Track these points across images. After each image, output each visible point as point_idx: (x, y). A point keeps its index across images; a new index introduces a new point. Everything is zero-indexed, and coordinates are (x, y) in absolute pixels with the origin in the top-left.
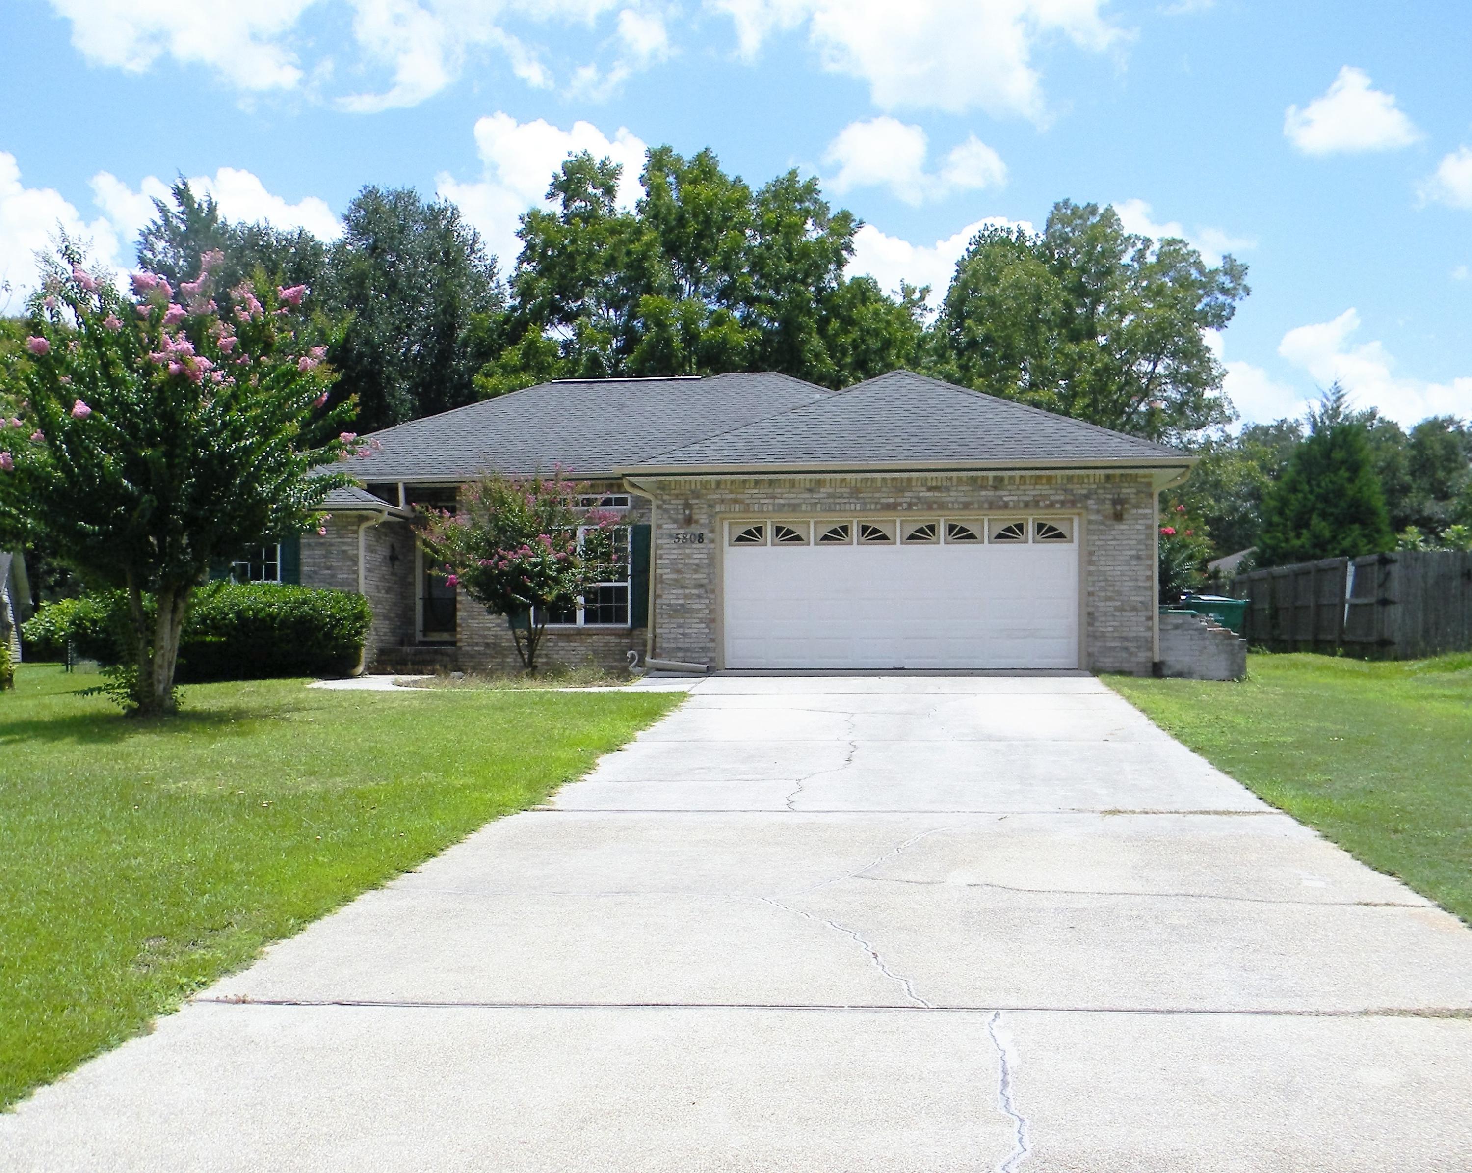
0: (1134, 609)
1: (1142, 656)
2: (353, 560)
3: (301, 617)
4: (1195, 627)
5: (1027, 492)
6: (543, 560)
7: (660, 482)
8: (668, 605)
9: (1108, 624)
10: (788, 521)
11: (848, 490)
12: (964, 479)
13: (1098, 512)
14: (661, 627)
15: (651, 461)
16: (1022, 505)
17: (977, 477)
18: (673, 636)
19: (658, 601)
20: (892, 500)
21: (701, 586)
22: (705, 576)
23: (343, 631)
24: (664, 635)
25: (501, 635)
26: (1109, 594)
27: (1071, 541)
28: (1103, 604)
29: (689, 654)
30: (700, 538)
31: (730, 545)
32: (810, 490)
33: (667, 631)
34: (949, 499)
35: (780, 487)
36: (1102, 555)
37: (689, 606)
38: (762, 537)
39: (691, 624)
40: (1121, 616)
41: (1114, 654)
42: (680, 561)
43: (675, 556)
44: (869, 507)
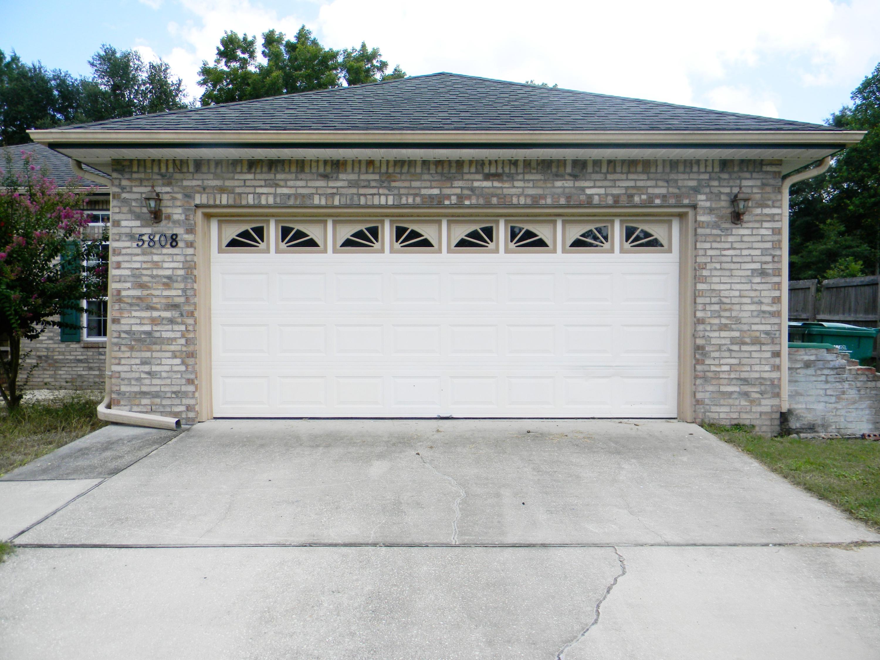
0: (756, 341)
1: (767, 404)
4: (831, 364)
5: (618, 183)
7: (117, 161)
8: (129, 333)
9: (722, 361)
10: (297, 219)
11: (377, 177)
13: (711, 210)
14: (119, 364)
18: (137, 375)
20: (436, 191)
21: (175, 306)
22: (180, 292)
24: (123, 375)
26: (724, 321)
27: (670, 251)
28: (716, 334)
29: (158, 401)
30: (174, 241)
31: (220, 251)
32: (325, 175)
33: (126, 368)
34: (513, 191)
35: (283, 171)
36: (716, 269)
37: (157, 335)
38: (263, 241)
39: (160, 359)
40: (740, 351)
41: (731, 401)
42: (145, 272)
43: (138, 265)
44: (404, 201)
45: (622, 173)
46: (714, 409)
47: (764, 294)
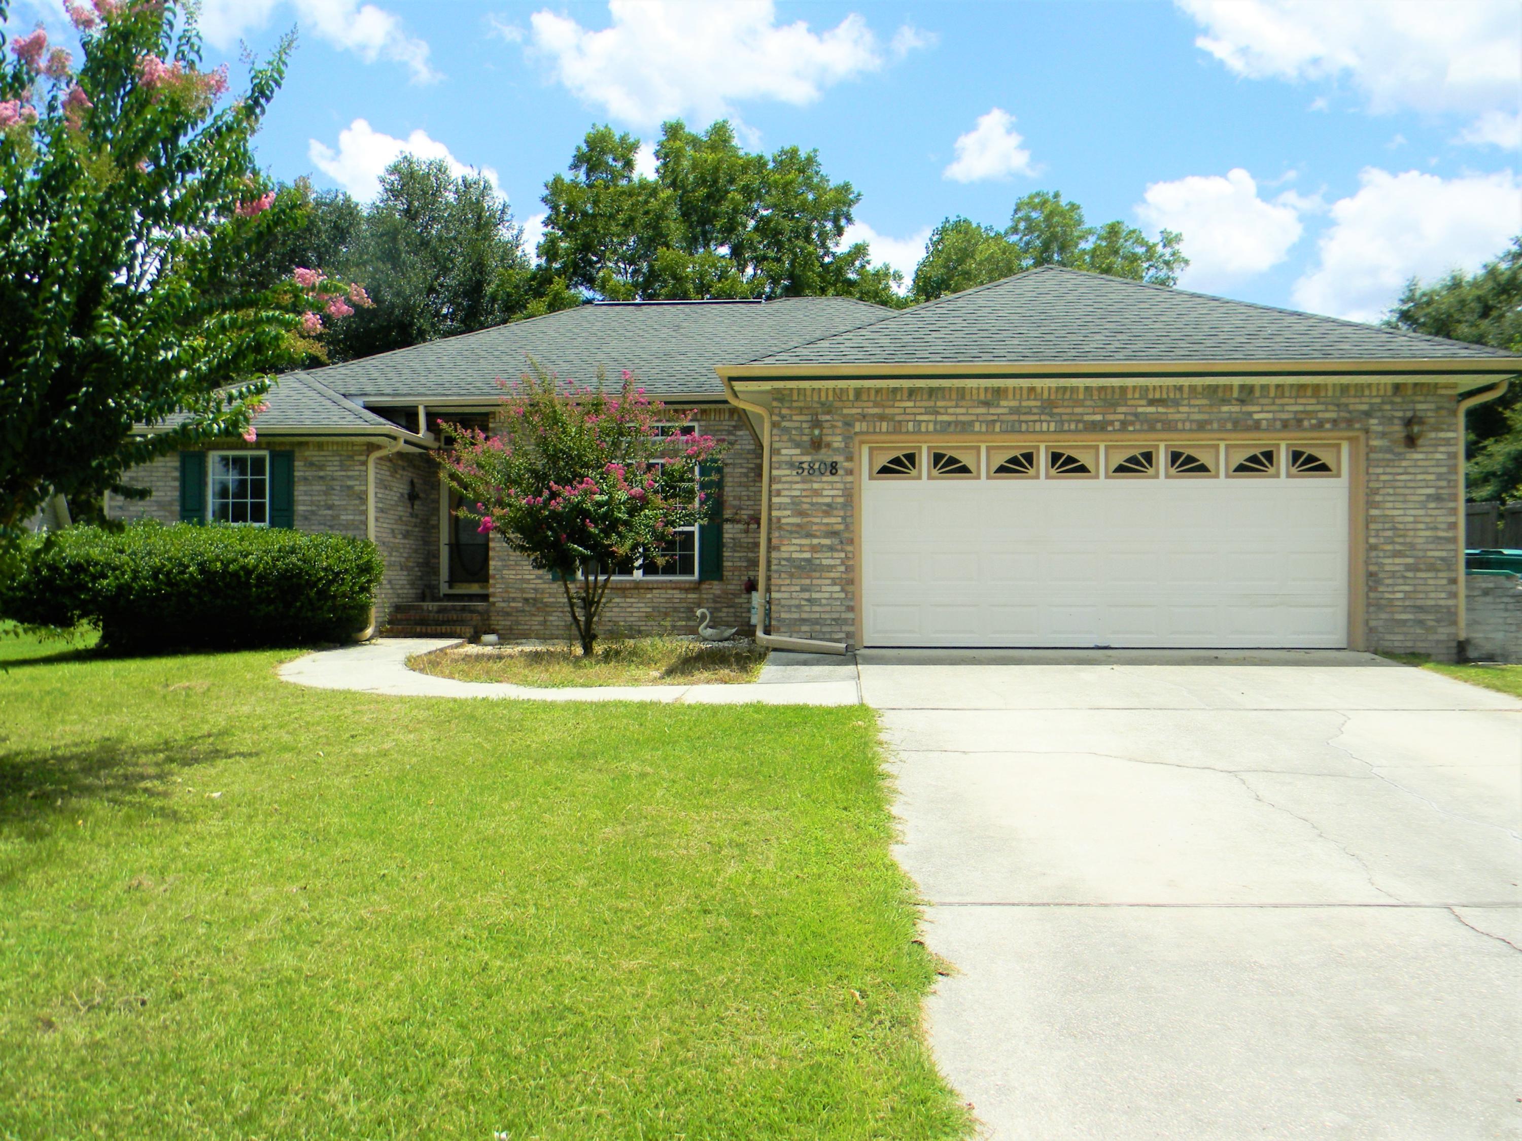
0: (1432, 568)
1: (1443, 633)
2: (361, 498)
3: (287, 571)
4: (1511, 592)
5: (1287, 408)
6: (611, 498)
7: (778, 390)
8: (787, 559)
9: (1396, 589)
10: (950, 445)
11: (1039, 404)
12: (1200, 390)
13: (1383, 435)
14: (779, 591)
15: (767, 361)
16: (1278, 424)
17: (1217, 387)
18: (797, 602)
19: (774, 554)
20: (1099, 418)
21: (834, 534)
22: (839, 520)
23: (343, 588)
24: (783, 602)
25: (543, 589)
26: (1398, 547)
27: (1338, 475)
28: (1390, 561)
29: (818, 628)
30: (833, 468)
31: (871, 478)
32: (987, 404)
33: (786, 595)
34: (1178, 416)
35: (944, 398)
36: (1389, 494)
37: (818, 562)
38: (914, 467)
39: (820, 586)
40: (1415, 578)
41: (1405, 629)
42: (804, 500)
43: (797, 493)
44: (1066, 427)
45: (1290, 397)
46: (1388, 637)
47: (1440, 519)
